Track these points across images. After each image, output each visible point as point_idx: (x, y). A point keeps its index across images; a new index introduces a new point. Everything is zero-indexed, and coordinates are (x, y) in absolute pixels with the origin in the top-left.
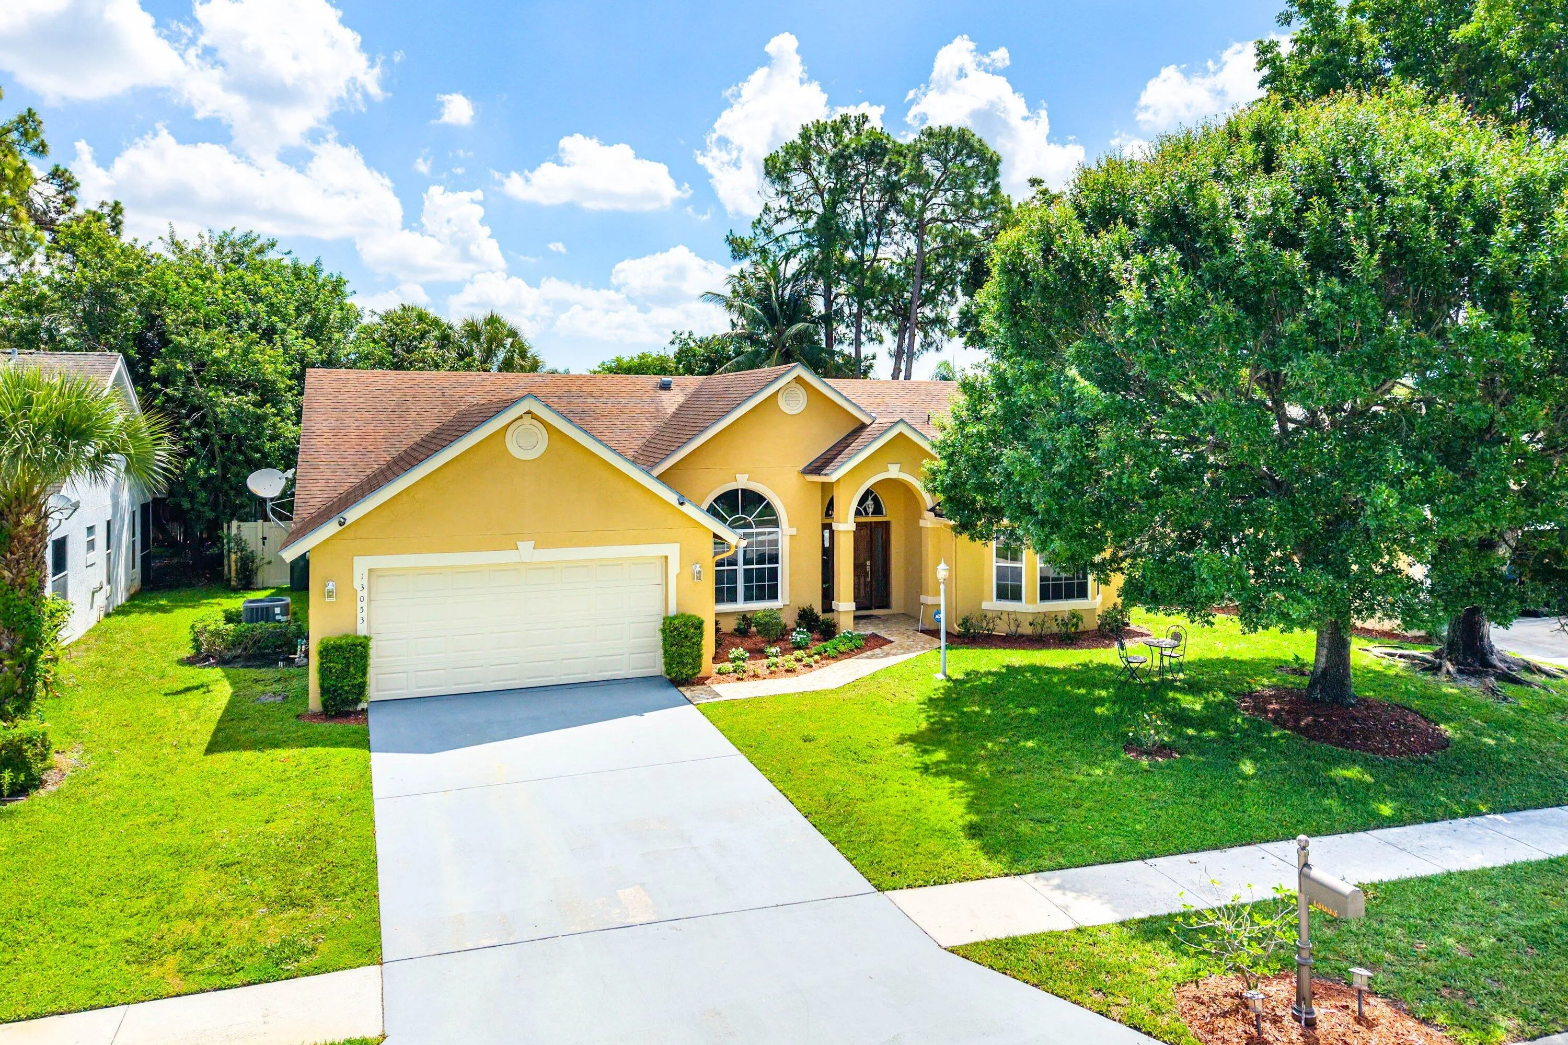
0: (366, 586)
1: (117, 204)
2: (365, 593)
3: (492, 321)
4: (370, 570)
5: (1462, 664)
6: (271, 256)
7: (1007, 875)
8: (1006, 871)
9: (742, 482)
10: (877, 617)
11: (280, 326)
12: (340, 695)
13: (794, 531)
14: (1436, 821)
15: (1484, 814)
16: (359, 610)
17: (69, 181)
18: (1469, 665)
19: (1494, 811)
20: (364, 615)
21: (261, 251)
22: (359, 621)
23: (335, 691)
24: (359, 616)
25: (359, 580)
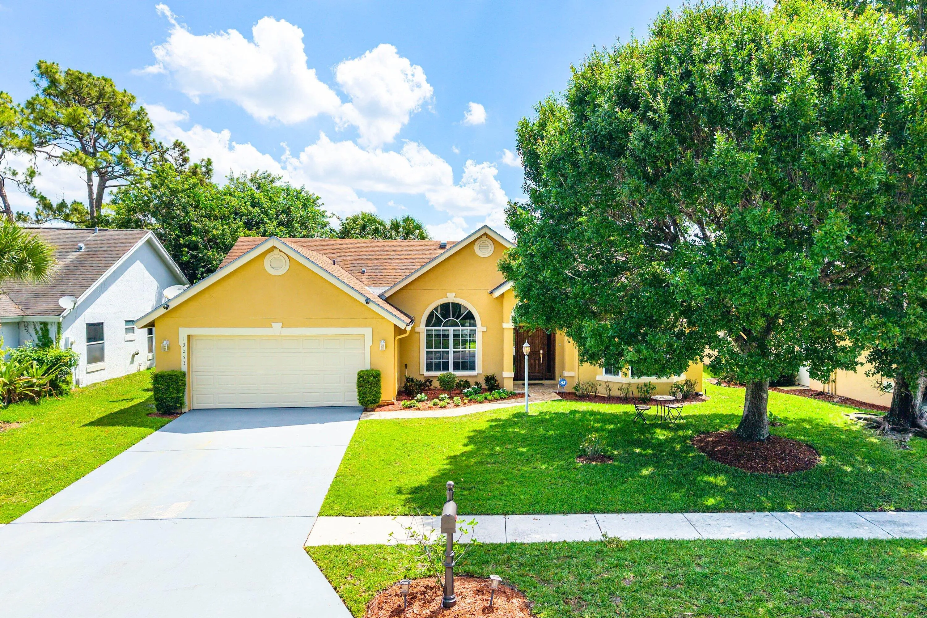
0: (186, 344)
1: (209, 160)
2: (186, 348)
3: (407, 220)
4: (189, 336)
5: (896, 425)
6: (277, 184)
7: (406, 515)
8: (407, 513)
9: (451, 298)
10: (543, 385)
11: (266, 219)
12: (165, 403)
13: (485, 329)
14: (745, 512)
15: (789, 511)
16: (182, 358)
17: (183, 148)
18: (901, 425)
19: (797, 510)
20: (186, 360)
21: (272, 182)
22: (183, 363)
23: (162, 400)
24: (183, 361)
25: (183, 341)
